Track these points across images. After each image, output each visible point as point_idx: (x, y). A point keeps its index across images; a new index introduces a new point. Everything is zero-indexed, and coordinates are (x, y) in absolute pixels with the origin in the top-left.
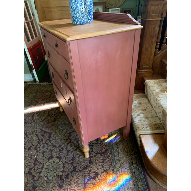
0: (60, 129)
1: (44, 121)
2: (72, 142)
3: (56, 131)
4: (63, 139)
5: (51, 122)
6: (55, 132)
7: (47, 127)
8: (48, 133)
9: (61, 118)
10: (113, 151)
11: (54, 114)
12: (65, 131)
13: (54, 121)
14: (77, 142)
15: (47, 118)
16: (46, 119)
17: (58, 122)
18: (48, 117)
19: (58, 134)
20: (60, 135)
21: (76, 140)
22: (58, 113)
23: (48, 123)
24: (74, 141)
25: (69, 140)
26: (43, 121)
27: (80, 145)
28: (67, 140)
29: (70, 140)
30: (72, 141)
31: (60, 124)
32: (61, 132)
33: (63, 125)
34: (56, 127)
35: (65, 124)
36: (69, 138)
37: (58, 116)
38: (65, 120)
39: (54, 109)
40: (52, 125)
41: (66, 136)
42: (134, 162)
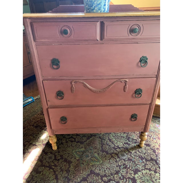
0: (91, 159)
1: (59, 176)
2: (117, 153)
3: (91, 164)
4: (109, 161)
5: (70, 167)
6: (93, 166)
7: (76, 175)
8: (88, 175)
9: (69, 154)
11: (55, 159)
12: (96, 155)
13: (70, 162)
14: (119, 148)
15: (55, 172)
16: (57, 173)
17: (75, 159)
18: (53, 169)
19: (98, 163)
20: (101, 162)
21: (116, 148)
22: (56, 154)
23: (68, 171)
24: (116, 150)
25: (113, 155)
26: (57, 178)
27: (124, 147)
28: (112, 157)
29: (113, 153)
30: (115, 152)
31: (81, 157)
32: (95, 160)
33: (84, 155)
34: (83, 164)
35: (83, 152)
36: (111, 154)
37: (61, 156)
38: (77, 150)
39: (43, 157)
40: (76, 167)
41: (106, 156)
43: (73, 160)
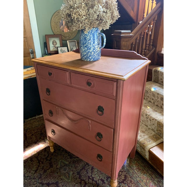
0: (65, 174)
1: (38, 171)
2: (87, 183)
3: (61, 177)
4: (75, 184)
5: (49, 169)
6: (61, 179)
7: (47, 178)
8: (53, 183)
9: (56, 160)
10: (130, 174)
11: (46, 158)
12: (71, 173)
13: (51, 166)
14: (93, 180)
15: (39, 166)
16: (39, 168)
17: (57, 166)
18: (40, 164)
19: (67, 180)
20: (69, 181)
21: (90, 179)
22: (50, 155)
23: (45, 171)
24: (89, 180)
25: (83, 182)
26: (36, 171)
27: (98, 182)
28: (81, 183)
29: (84, 180)
30: (87, 181)
31: (61, 167)
32: (67, 176)
33: (64, 167)
34: (57, 173)
35: (66, 165)
36: (81, 180)
37: (51, 158)
38: (63, 161)
39: (41, 152)
40: (51, 172)
41: (76, 179)
42: (153, 176)
43: (54, 166)
